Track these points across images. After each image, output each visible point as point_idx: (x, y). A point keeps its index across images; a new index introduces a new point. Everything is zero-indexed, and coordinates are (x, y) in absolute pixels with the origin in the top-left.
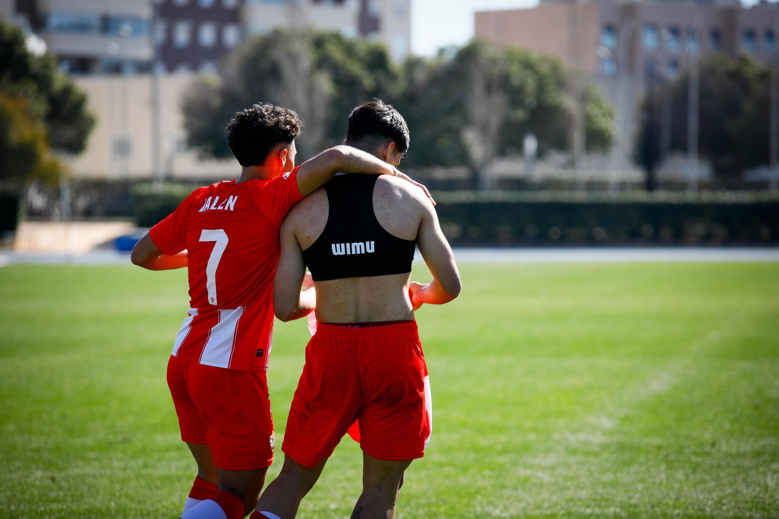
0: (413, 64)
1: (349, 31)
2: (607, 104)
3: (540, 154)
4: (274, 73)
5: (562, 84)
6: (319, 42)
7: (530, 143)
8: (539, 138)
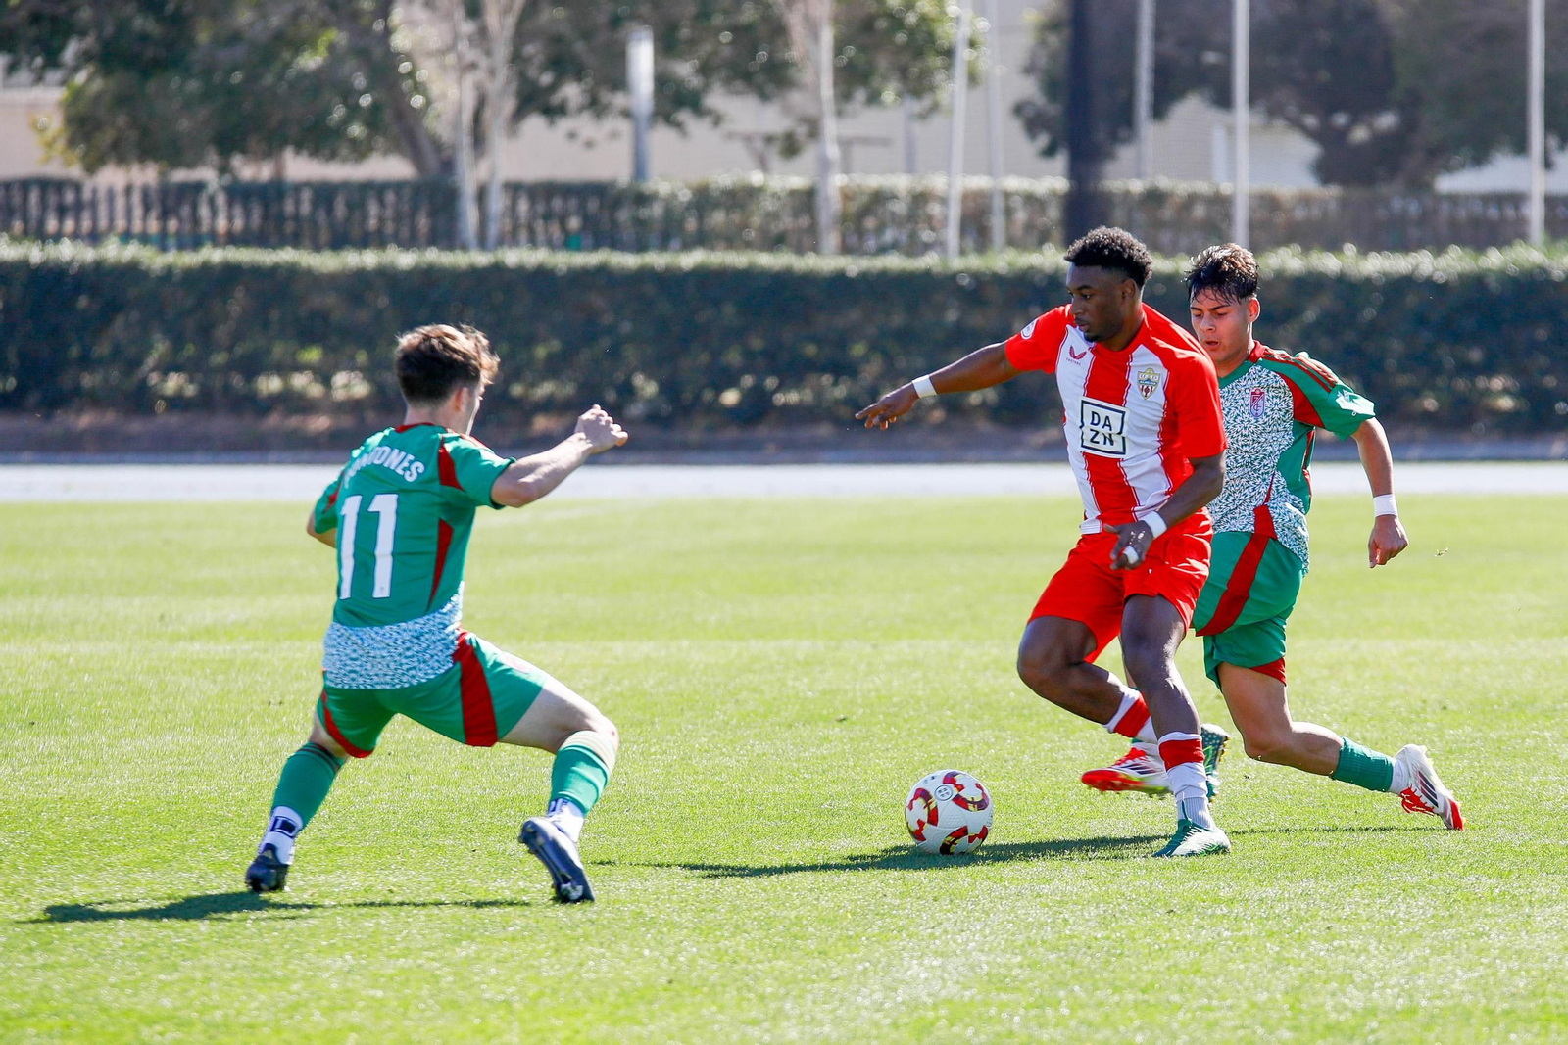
7: (642, 57)
8: (667, 46)
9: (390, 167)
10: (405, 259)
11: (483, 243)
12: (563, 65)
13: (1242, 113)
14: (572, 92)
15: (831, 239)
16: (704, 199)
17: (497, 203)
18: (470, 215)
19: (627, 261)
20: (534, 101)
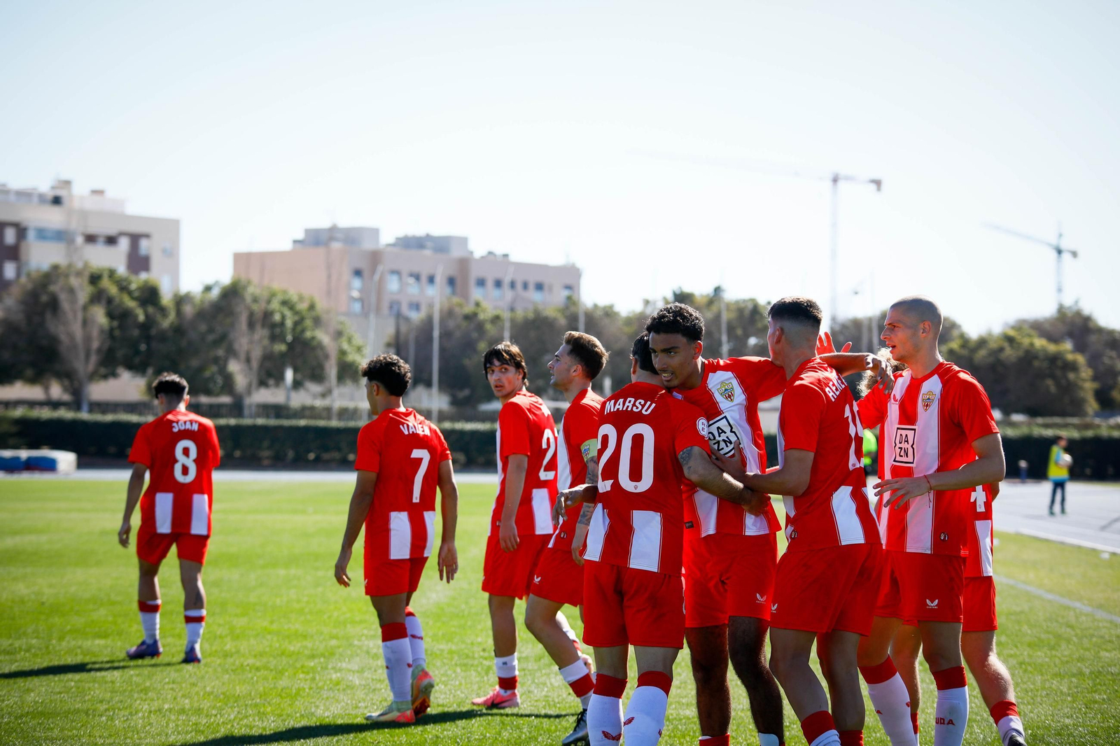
0: (180, 301)
1: (122, 270)
2: (358, 340)
3: (297, 385)
4: (54, 305)
5: (317, 321)
6: (95, 279)
7: (289, 375)
8: (296, 371)
9: (225, 399)
10: (232, 422)
11: (251, 417)
12: (269, 374)
13: (435, 389)
14: (271, 382)
15: (334, 417)
16: (304, 408)
17: (254, 409)
18: (246, 412)
19: (286, 423)
20: (263, 383)
